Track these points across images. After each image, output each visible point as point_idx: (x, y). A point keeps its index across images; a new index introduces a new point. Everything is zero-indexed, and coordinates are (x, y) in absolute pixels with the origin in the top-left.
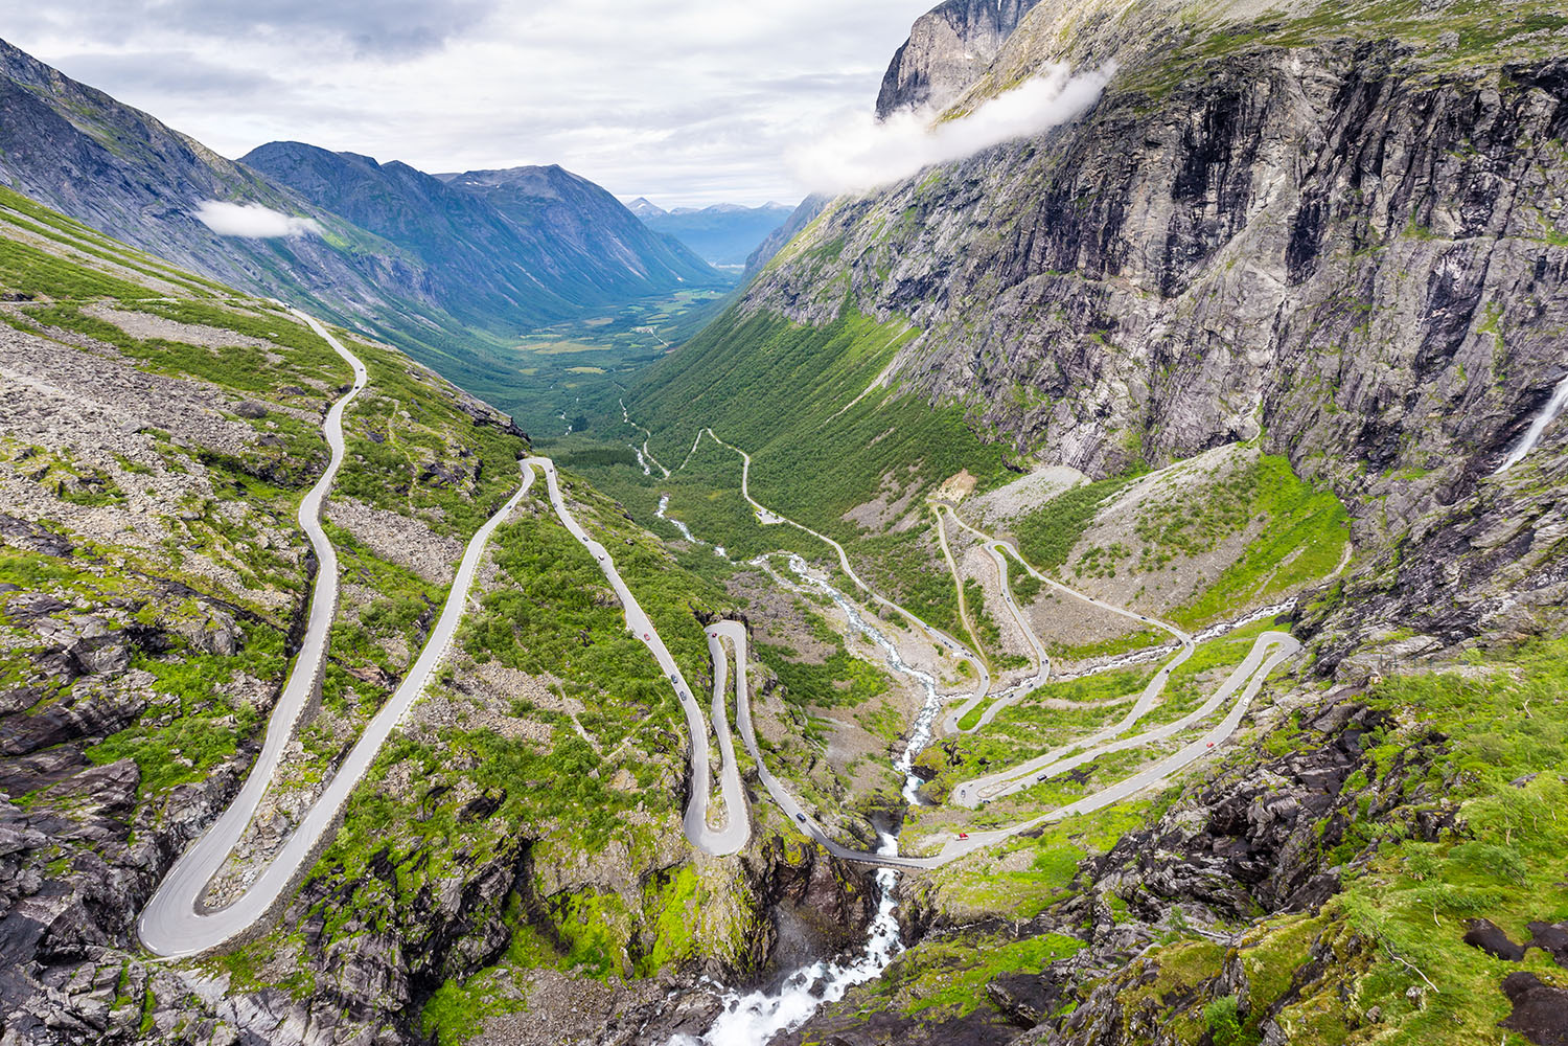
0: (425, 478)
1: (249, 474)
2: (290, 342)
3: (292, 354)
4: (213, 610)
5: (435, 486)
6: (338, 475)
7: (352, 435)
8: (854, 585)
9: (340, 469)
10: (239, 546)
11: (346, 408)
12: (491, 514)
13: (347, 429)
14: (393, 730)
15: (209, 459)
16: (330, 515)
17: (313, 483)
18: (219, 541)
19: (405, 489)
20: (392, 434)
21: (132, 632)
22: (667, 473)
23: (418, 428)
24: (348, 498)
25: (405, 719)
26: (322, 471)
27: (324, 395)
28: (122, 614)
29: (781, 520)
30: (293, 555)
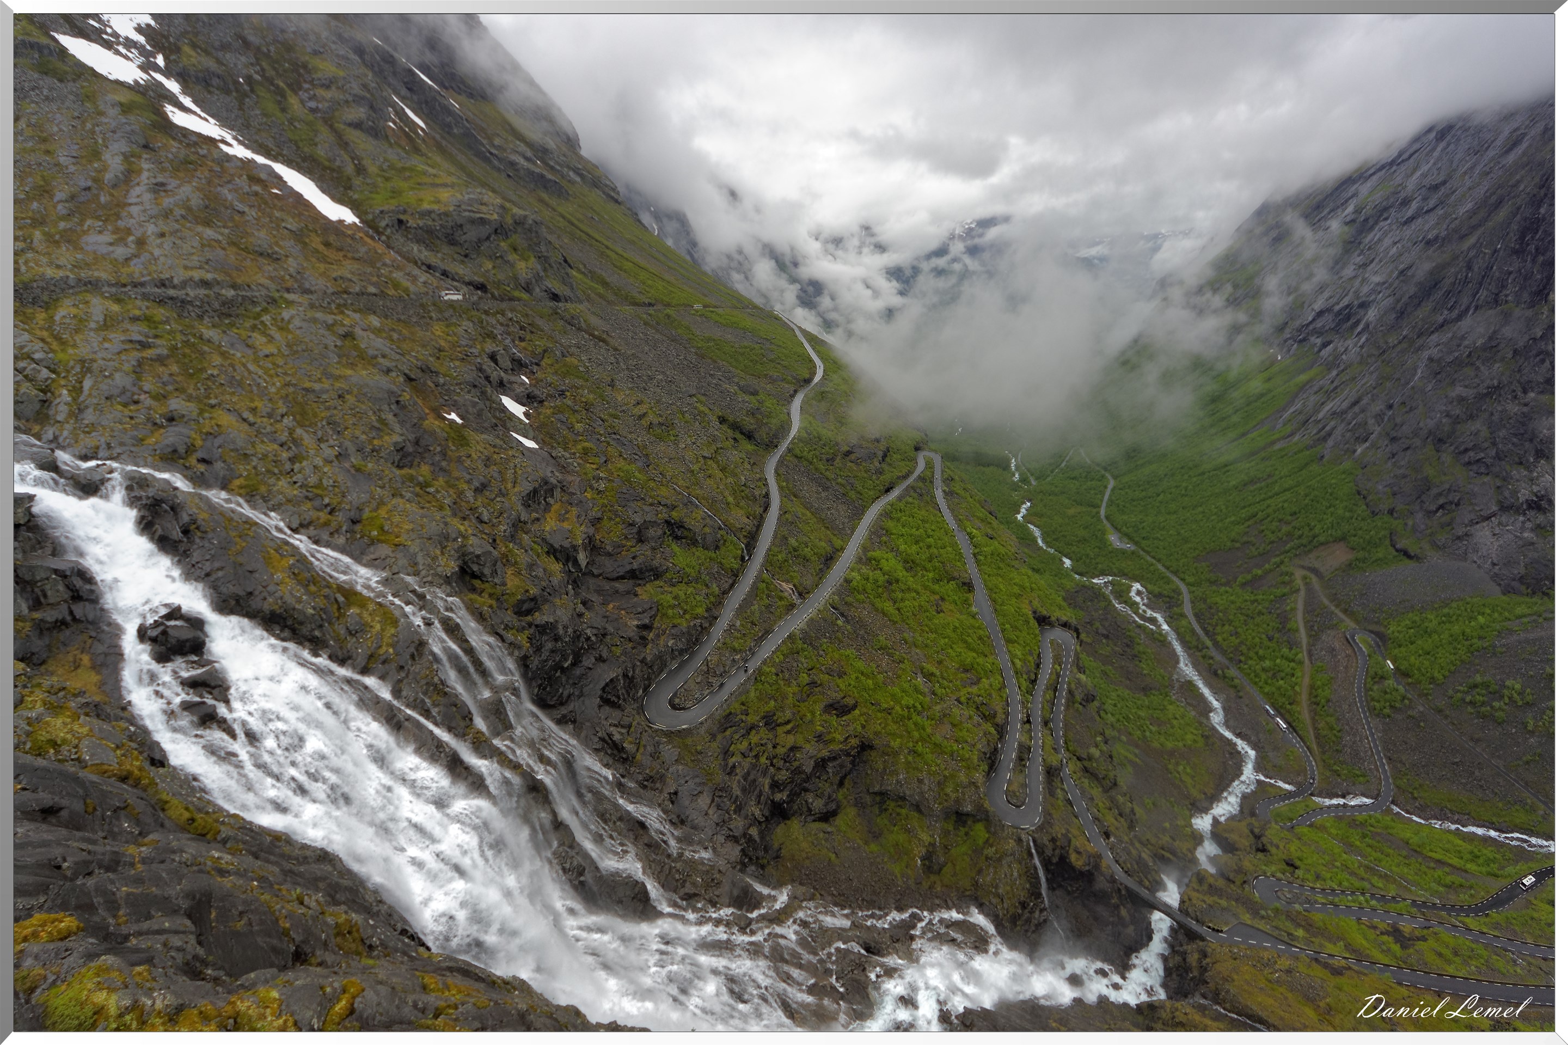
1: (742, 433)
6: (793, 443)
7: (806, 415)
9: (795, 437)
11: (806, 395)
12: (887, 491)
13: (804, 410)
14: (793, 631)
15: (722, 420)
16: (782, 471)
17: (776, 446)
18: (719, 474)
21: (667, 522)
22: (1034, 482)
24: (795, 460)
25: (801, 626)
26: (784, 438)
27: (795, 384)
28: (665, 510)
29: (1131, 547)
30: (757, 493)
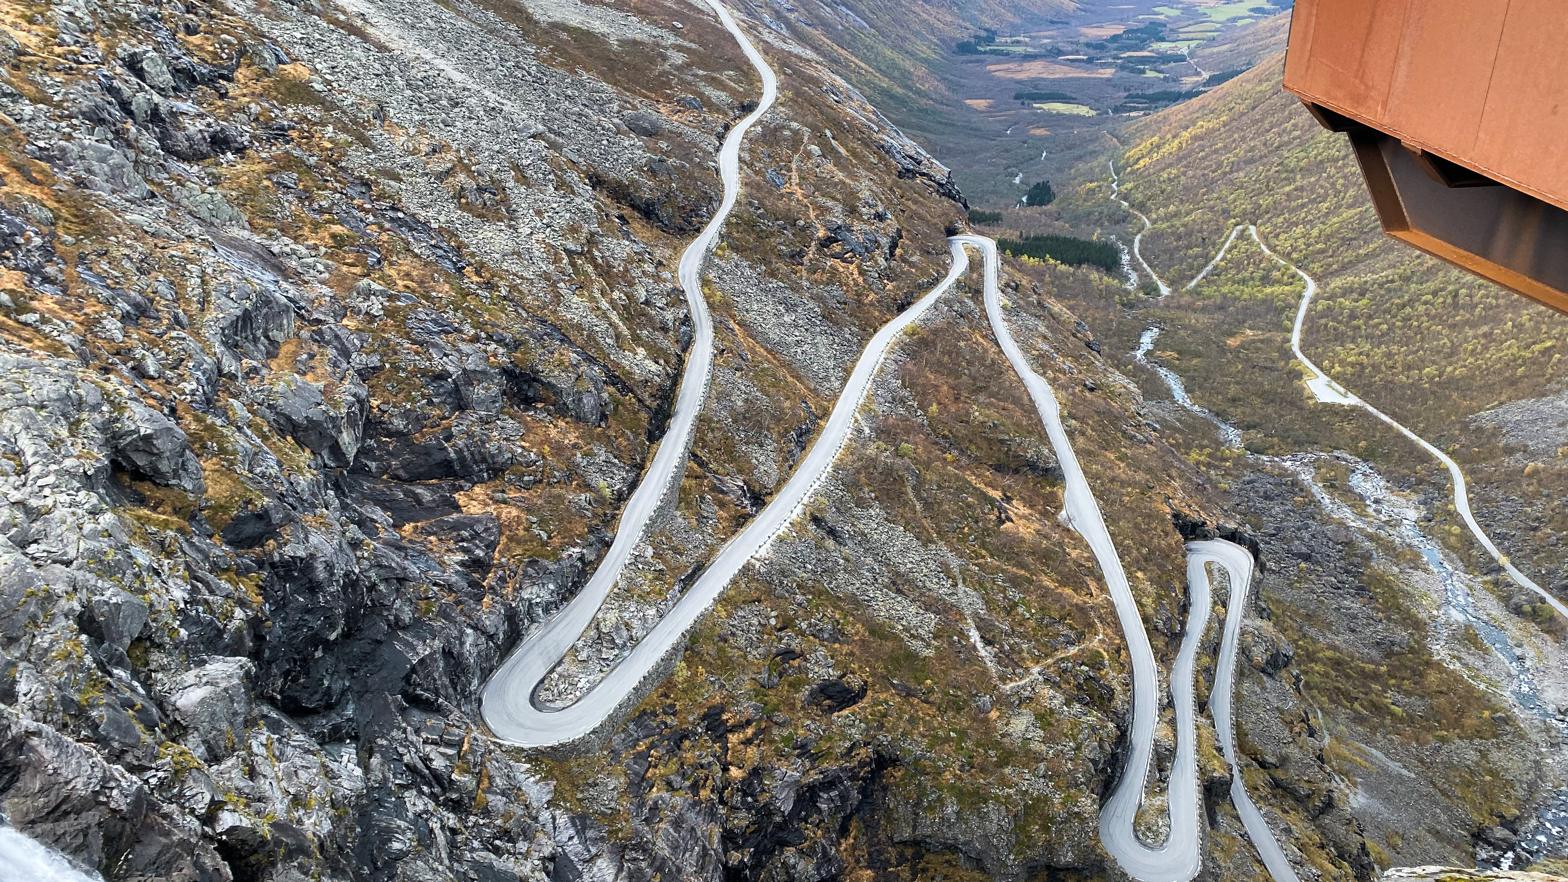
0: (826, 243)
1: (634, 207)
4: (584, 368)
5: (837, 256)
6: (727, 223)
7: (749, 171)
8: (1470, 540)
9: (731, 215)
10: (616, 295)
11: (746, 133)
12: (902, 308)
13: (745, 162)
14: (748, 563)
15: (597, 181)
16: (711, 276)
17: (698, 231)
18: (597, 284)
19: (801, 254)
20: (794, 175)
21: (508, 373)
22: (1165, 291)
23: (828, 171)
24: (734, 255)
25: (763, 553)
26: (711, 215)
27: (724, 113)
28: (501, 350)
30: (669, 316)
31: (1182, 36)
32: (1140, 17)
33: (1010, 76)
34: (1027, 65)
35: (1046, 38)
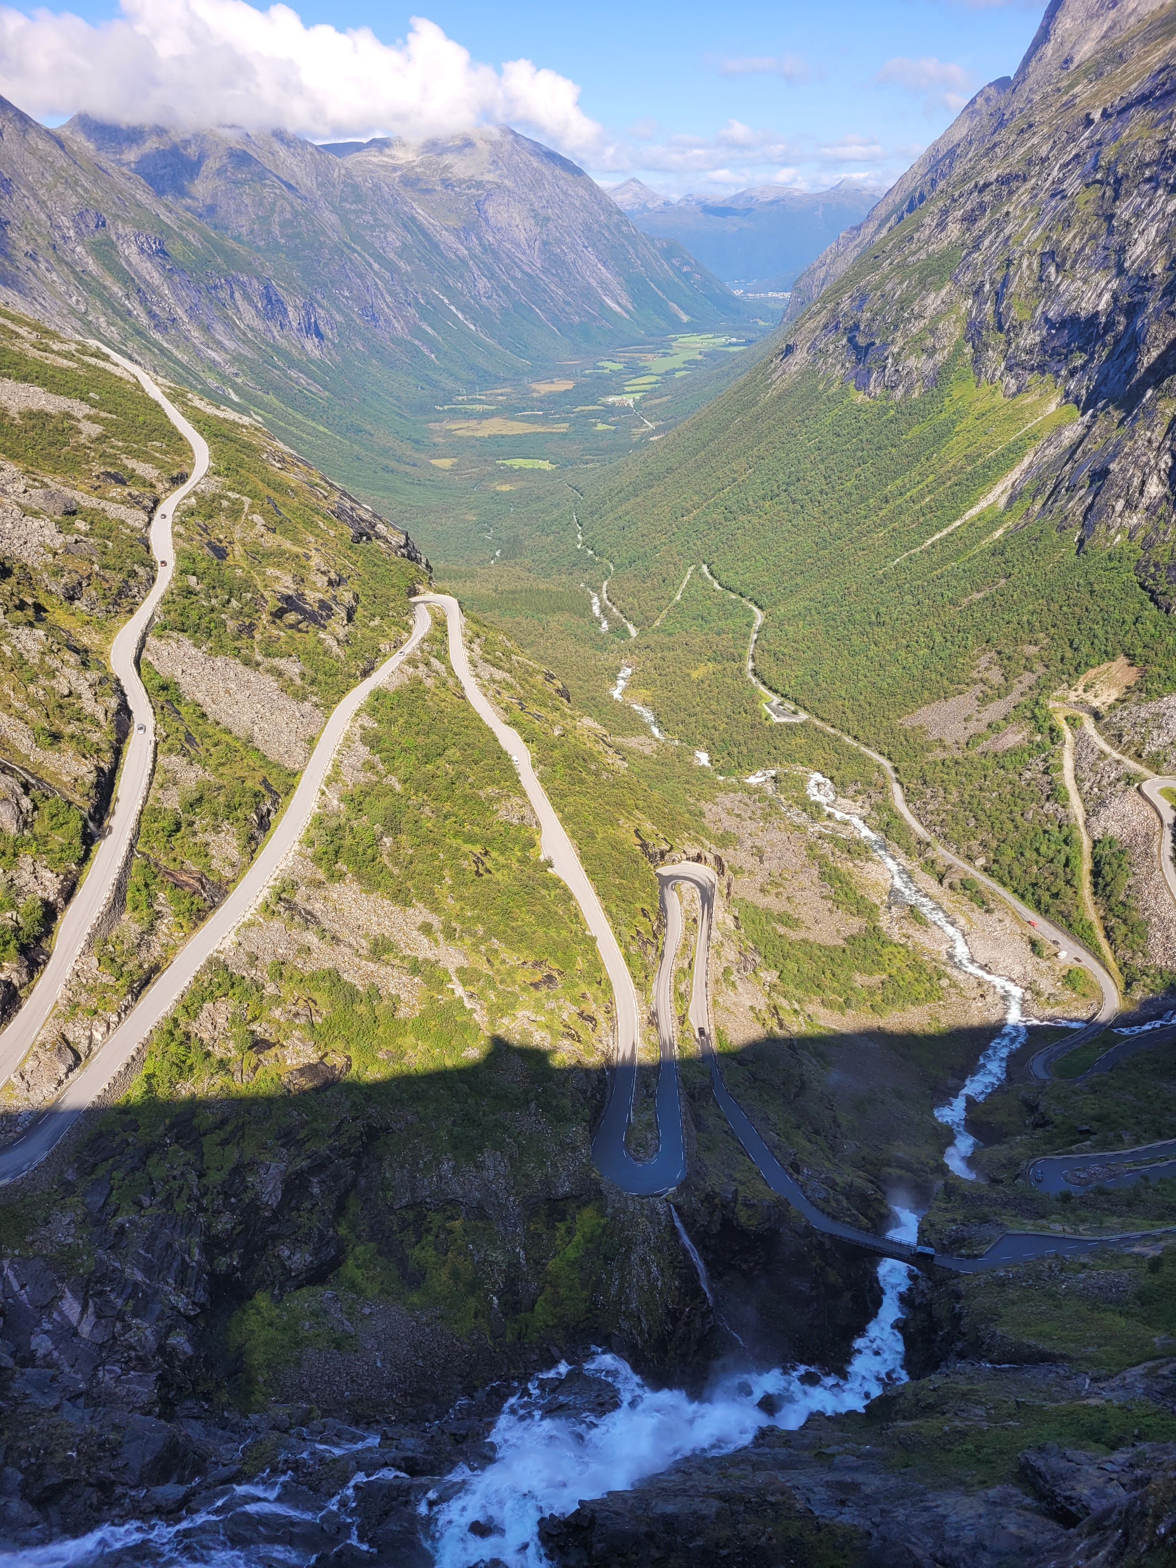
0: (279, 614)
2: (111, 407)
3: (113, 423)
5: (291, 626)
6: (164, 601)
7: (186, 546)
8: (907, 829)
9: (166, 592)
10: (32, 689)
11: (178, 506)
12: (366, 673)
13: (180, 535)
14: (212, 957)
16: (149, 658)
17: (132, 611)
19: (251, 628)
20: (238, 547)
22: (633, 631)
23: (271, 541)
24: (175, 634)
27: (152, 486)
29: (803, 716)
31: (627, 389)
32: (587, 372)
33: (470, 433)
34: (485, 423)
35: (502, 395)
